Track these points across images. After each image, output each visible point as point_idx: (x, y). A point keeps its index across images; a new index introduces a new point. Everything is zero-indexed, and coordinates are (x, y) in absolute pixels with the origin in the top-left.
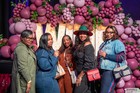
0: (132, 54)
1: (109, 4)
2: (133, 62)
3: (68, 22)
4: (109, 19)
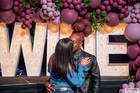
3: (51, 19)
4: (118, 14)
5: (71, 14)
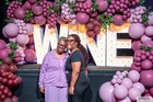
0: (147, 64)
3: (69, 21)
4: (122, 15)
5: (83, 16)
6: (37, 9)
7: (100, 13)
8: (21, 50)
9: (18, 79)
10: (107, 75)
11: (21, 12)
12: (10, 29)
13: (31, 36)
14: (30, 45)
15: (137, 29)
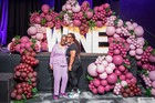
1: (101, 8)
2: (118, 59)
4: (102, 21)
5: (77, 22)
6: (49, 18)
7: (88, 20)
8: (38, 43)
9: (37, 61)
10: (93, 58)
11: (38, 19)
12: (32, 30)
13: (45, 34)
14: (44, 40)
15: (111, 30)
